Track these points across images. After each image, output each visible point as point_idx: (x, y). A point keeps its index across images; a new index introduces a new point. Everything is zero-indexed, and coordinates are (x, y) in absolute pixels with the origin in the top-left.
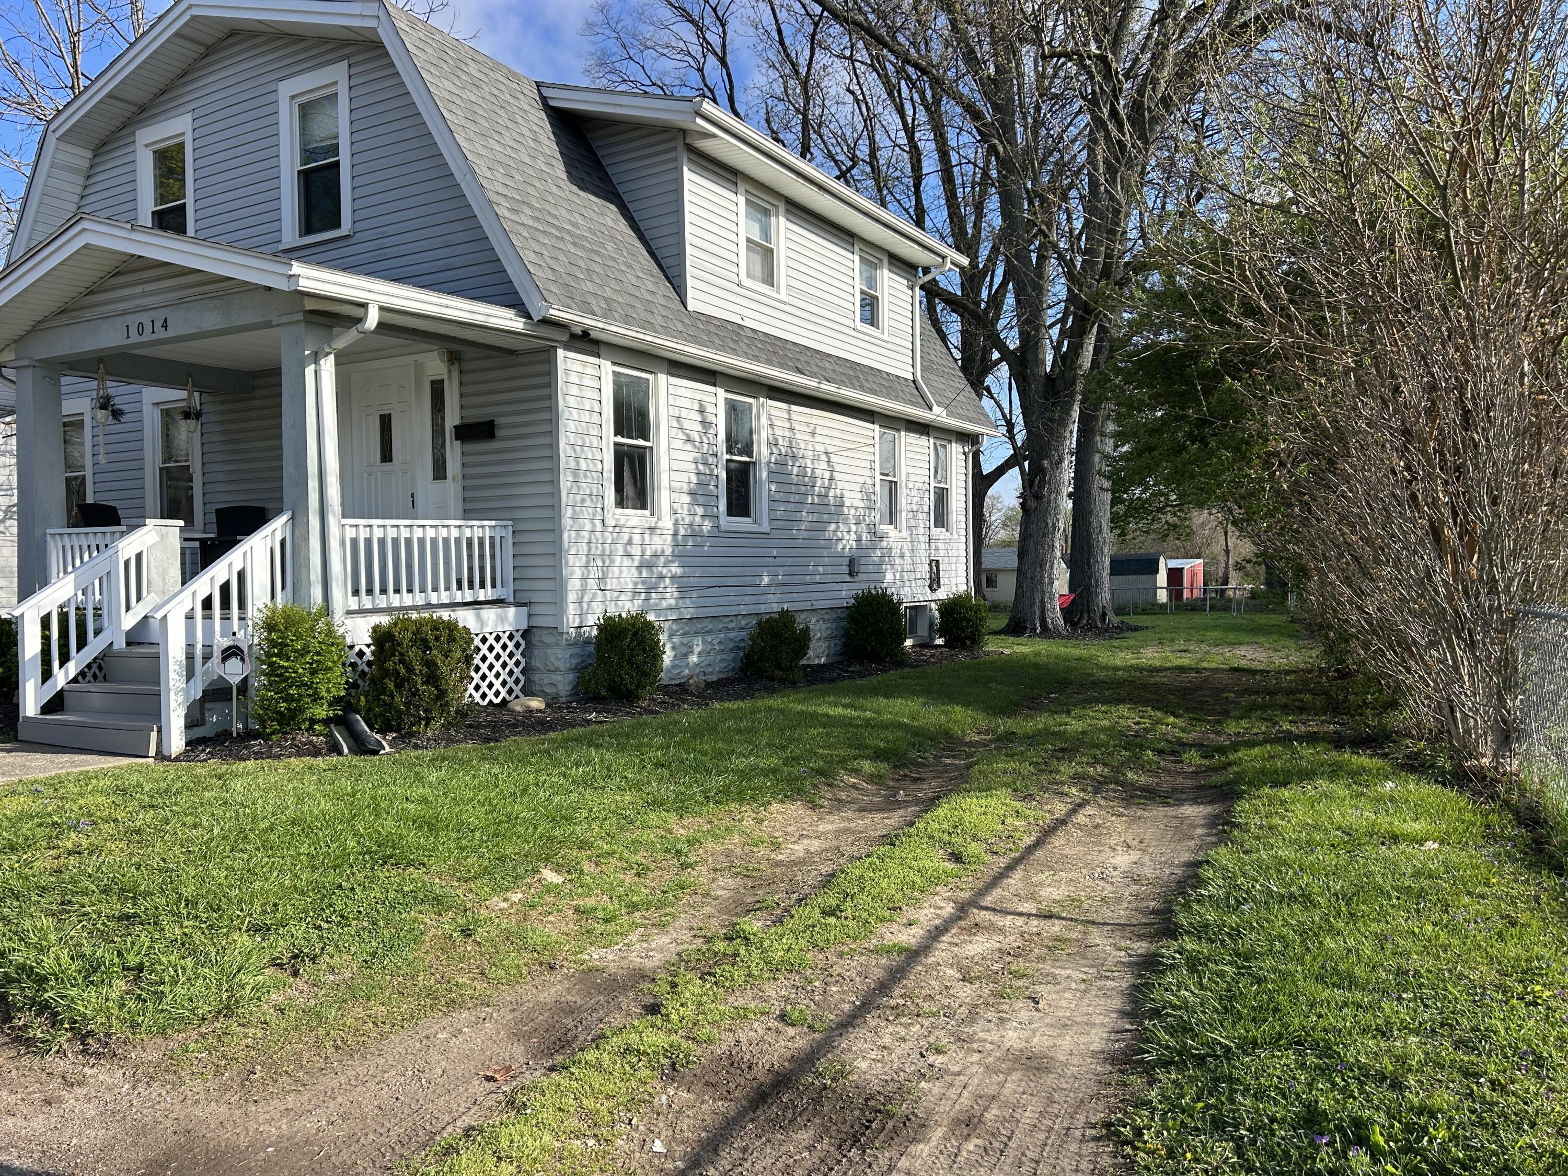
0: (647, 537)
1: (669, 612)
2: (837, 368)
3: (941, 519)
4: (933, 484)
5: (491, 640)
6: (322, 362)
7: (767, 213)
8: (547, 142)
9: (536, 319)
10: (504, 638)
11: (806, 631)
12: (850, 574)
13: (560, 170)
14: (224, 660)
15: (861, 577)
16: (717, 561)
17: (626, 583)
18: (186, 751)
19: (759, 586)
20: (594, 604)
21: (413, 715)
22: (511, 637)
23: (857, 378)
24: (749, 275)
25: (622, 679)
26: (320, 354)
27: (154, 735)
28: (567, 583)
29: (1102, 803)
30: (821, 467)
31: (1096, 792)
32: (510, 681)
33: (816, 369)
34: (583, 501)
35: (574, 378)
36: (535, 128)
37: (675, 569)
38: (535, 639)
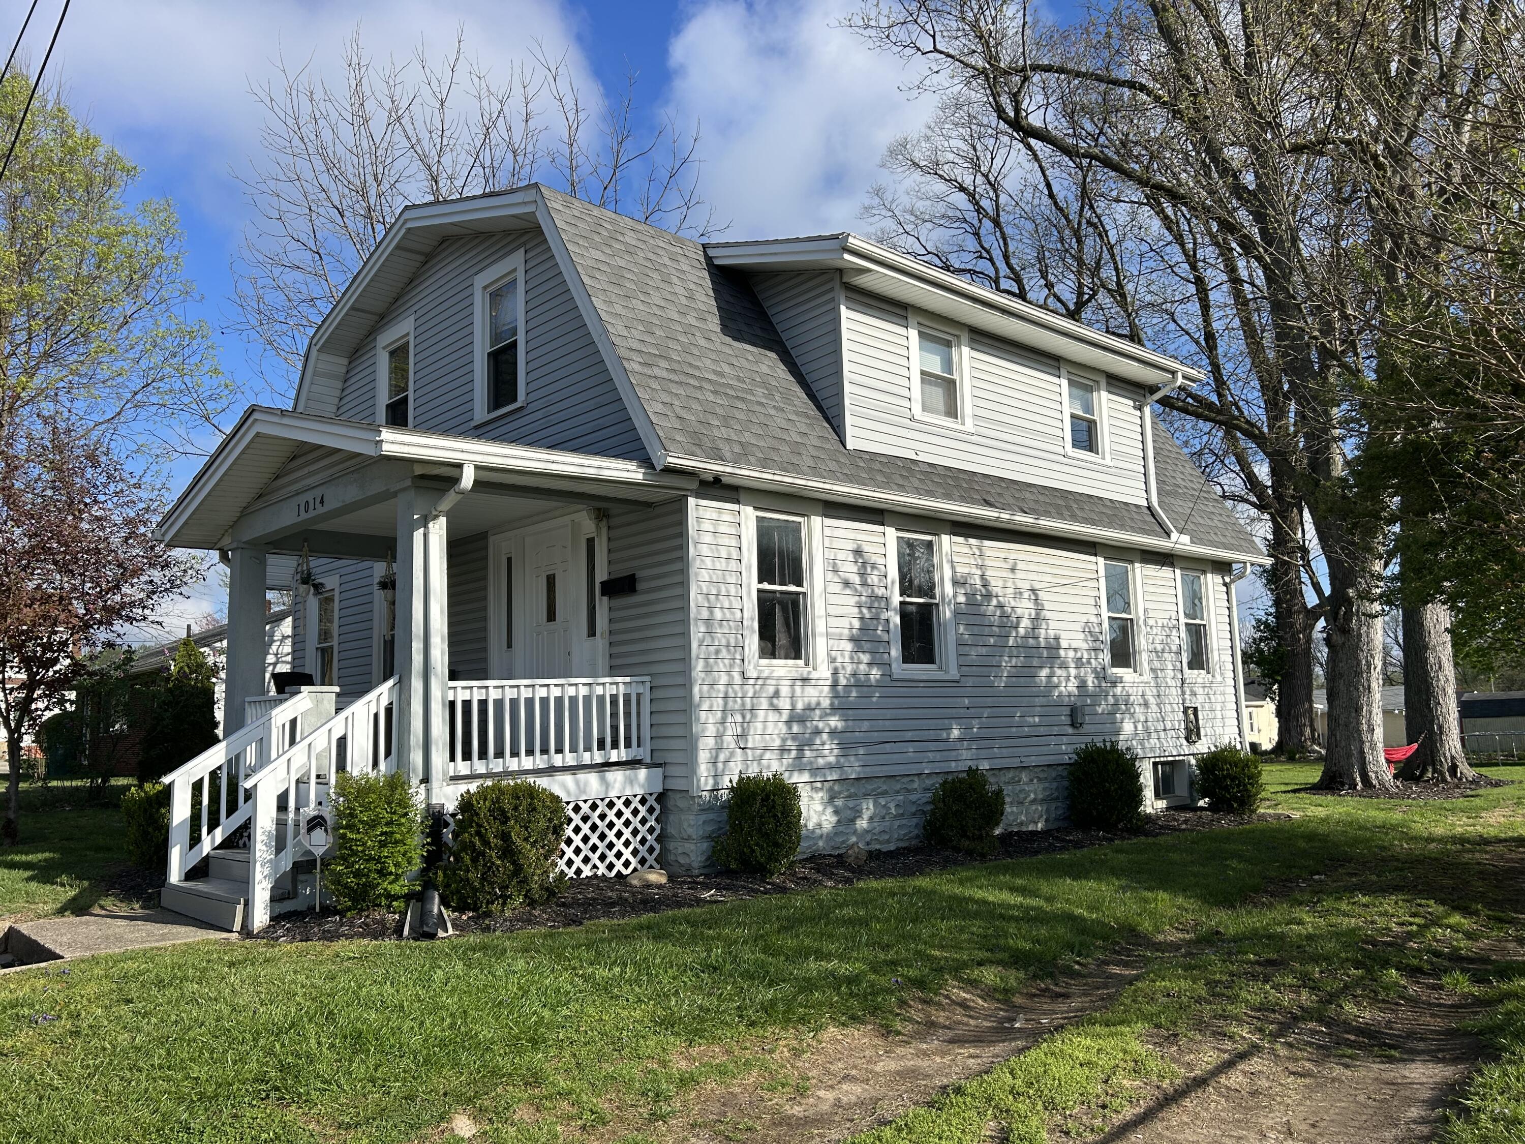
0: (798, 689)
1: (827, 772)
2: (1041, 498)
3: (1198, 660)
4: (1183, 620)
5: (619, 805)
6: (431, 525)
7: (949, 344)
8: (704, 299)
9: (658, 468)
10: (635, 803)
11: (999, 793)
12: (1073, 725)
13: (714, 323)
14: (310, 830)
15: (1086, 728)
16: (889, 714)
17: (773, 740)
18: (269, 926)
19: (947, 740)
20: (732, 764)
21: (489, 893)
22: (643, 801)
23: (1068, 508)
24: (925, 409)
25: (753, 851)
26: (430, 518)
27: (240, 908)
28: (697, 740)
29: (1283, 1052)
30: (1024, 608)
31: (1274, 1036)
32: (643, 850)
33: (1011, 501)
34: (717, 652)
35: (707, 526)
36: (692, 286)
37: (835, 722)
38: (670, 804)
